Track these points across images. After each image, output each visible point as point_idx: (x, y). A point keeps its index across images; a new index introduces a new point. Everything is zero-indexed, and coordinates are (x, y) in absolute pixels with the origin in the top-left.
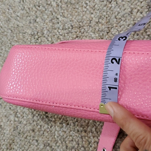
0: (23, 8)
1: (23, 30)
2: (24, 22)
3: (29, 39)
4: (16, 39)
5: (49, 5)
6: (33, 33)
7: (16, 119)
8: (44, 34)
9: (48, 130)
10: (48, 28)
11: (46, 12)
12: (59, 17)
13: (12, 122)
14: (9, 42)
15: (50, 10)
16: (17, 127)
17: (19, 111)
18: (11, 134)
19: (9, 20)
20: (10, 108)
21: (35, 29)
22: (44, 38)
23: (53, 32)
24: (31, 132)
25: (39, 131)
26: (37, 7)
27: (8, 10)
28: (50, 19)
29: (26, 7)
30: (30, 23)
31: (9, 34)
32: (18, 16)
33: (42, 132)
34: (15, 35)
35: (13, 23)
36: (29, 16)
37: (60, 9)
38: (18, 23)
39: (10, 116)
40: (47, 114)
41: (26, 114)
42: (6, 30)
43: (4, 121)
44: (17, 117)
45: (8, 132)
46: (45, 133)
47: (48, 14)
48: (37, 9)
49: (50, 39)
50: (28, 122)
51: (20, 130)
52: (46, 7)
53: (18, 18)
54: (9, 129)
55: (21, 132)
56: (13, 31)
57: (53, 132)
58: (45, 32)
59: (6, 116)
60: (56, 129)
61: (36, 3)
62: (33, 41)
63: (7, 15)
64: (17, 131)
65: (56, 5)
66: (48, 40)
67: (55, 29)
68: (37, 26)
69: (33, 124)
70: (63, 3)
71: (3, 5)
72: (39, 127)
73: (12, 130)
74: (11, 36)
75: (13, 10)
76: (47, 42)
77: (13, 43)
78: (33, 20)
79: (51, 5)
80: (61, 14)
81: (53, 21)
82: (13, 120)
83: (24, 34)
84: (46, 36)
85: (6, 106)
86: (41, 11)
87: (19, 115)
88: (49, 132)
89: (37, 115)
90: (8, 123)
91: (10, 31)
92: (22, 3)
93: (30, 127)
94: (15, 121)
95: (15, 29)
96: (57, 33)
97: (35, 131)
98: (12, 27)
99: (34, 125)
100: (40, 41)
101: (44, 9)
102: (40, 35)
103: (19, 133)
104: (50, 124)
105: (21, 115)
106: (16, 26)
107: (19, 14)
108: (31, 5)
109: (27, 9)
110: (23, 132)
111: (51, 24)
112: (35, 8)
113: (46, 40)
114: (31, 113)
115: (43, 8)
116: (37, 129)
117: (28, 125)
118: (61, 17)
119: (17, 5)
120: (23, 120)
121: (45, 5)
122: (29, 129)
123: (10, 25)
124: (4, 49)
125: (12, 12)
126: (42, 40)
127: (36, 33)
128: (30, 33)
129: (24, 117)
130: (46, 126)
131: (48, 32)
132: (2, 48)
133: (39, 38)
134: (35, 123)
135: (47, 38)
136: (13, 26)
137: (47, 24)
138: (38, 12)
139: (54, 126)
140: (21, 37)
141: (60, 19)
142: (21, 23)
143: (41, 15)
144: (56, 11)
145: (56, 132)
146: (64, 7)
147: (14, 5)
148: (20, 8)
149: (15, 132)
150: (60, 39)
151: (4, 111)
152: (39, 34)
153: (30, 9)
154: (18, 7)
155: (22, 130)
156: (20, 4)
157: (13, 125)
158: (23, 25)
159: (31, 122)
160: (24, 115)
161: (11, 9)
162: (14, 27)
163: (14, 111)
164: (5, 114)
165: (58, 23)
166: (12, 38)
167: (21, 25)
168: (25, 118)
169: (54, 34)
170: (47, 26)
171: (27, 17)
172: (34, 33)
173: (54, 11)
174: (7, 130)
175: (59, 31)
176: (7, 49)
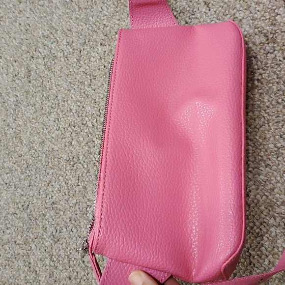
0: (58, 128)
1: (59, 155)
2: (59, 146)
3: (64, 166)
4: (51, 166)
5: (85, 125)
6: (68, 158)
7: (52, 264)
8: (79, 159)
9: (85, 278)
10: (83, 153)
11: (82, 133)
12: (94, 139)
13: (47, 267)
14: (43, 169)
15: (86, 131)
16: (53, 273)
17: (55, 254)
18: (46, 281)
19: (43, 142)
20: (45, 250)
21: (70, 154)
22: (80, 165)
23: (89, 157)
24: (67, 279)
25: (75, 279)
26: (72, 127)
27: (42, 130)
28: (86, 142)
29: (61, 126)
30: (66, 146)
31: (43, 160)
32: (53, 138)
33: (78, 280)
34: (49, 161)
35: (48, 145)
36: (65, 138)
37: (96, 131)
38: (53, 146)
39: (46, 259)
40: (83, 259)
41: (62, 258)
42: (40, 154)
43: (39, 265)
44: (53, 261)
45: (44, 279)
46: (82, 281)
47: (84, 136)
48: (73, 130)
49: (86, 166)
50: (64, 267)
51: (56, 277)
52: (82, 128)
53: (53, 140)
54: (44, 276)
55: (57, 280)
56: (48, 155)
57: (90, 280)
58: (81, 158)
59: (41, 260)
60: (93, 277)
61: (71, 122)
62: (68, 168)
63: (42, 136)
64: (53, 278)
65: (91, 126)
66: (84, 168)
67: (91, 154)
68: (73, 149)
69: (69, 271)
70: (99, 124)
71: (37, 124)
72: (76, 273)
73: (48, 277)
74: (46, 162)
75: (48, 130)
76: (83, 169)
77: (48, 171)
78: (68, 142)
79: (86, 125)
80: (97, 136)
81: (89, 144)
82: (48, 264)
83: (59, 160)
84: (82, 162)
85: (41, 247)
86: (76, 132)
87: (55, 259)
88: (86, 281)
89: (73, 259)
90: (44, 268)
91: (45, 156)
92: (57, 122)
93: (66, 273)
94: (51, 266)
95: (50, 153)
96: (93, 159)
97: (72, 279)
98: (47, 151)
99: (71, 272)
100: (75, 168)
101: (80, 130)
102: (76, 161)
103: (55, 281)
104: (87, 271)
105: (57, 259)
106: (51, 150)
107: (53, 135)
108: (66, 125)
109: (62, 129)
110: (59, 279)
111: (87, 148)
112: (71, 128)
113: (82, 167)
114: (66, 257)
115: (78, 128)
116: (74, 277)
117: (64, 271)
118: (98, 140)
119: (52, 124)
120: (58, 265)
121: (80, 125)
122: (65, 276)
123: (45, 149)
124: (38, 178)
125: (46, 132)
126: (78, 167)
127: (71, 158)
128: (65, 158)
129: (59, 261)
130: (83, 273)
131: (84, 158)
132: (36, 176)
133: (74, 164)
134: (71, 269)
135: (83, 165)
136: (47, 149)
137: (82, 148)
138: (74, 134)
139: (90, 273)
140: (56, 163)
141: (96, 142)
142: (56, 146)
143: (77, 137)
144: (92, 132)
145: (93, 280)
146: (100, 128)
147: (48, 124)
148: (55, 128)
149: (50, 279)
150: (96, 166)
151: (39, 254)
152: (74, 159)
153: (66, 129)
154: (53, 126)
155: (58, 278)
156: (54, 123)
157: (48, 270)
158: (58, 149)
159: (68, 268)
160: (60, 259)
161: (45, 130)
162: (49, 151)
163: (49, 254)
164: (40, 257)
165: (94, 147)
166: (46, 164)
167: (56, 148)
168: (61, 262)
169: (90, 160)
170: (82, 150)
171: (62, 139)
172: (70, 159)
173: (90, 133)
174: (43, 277)
175: (95, 156)
176: (41, 177)
